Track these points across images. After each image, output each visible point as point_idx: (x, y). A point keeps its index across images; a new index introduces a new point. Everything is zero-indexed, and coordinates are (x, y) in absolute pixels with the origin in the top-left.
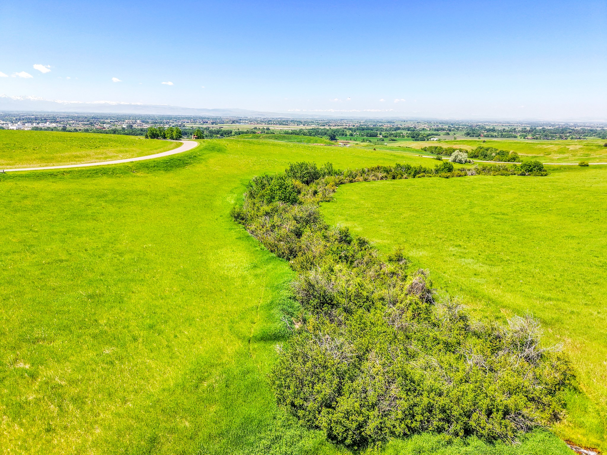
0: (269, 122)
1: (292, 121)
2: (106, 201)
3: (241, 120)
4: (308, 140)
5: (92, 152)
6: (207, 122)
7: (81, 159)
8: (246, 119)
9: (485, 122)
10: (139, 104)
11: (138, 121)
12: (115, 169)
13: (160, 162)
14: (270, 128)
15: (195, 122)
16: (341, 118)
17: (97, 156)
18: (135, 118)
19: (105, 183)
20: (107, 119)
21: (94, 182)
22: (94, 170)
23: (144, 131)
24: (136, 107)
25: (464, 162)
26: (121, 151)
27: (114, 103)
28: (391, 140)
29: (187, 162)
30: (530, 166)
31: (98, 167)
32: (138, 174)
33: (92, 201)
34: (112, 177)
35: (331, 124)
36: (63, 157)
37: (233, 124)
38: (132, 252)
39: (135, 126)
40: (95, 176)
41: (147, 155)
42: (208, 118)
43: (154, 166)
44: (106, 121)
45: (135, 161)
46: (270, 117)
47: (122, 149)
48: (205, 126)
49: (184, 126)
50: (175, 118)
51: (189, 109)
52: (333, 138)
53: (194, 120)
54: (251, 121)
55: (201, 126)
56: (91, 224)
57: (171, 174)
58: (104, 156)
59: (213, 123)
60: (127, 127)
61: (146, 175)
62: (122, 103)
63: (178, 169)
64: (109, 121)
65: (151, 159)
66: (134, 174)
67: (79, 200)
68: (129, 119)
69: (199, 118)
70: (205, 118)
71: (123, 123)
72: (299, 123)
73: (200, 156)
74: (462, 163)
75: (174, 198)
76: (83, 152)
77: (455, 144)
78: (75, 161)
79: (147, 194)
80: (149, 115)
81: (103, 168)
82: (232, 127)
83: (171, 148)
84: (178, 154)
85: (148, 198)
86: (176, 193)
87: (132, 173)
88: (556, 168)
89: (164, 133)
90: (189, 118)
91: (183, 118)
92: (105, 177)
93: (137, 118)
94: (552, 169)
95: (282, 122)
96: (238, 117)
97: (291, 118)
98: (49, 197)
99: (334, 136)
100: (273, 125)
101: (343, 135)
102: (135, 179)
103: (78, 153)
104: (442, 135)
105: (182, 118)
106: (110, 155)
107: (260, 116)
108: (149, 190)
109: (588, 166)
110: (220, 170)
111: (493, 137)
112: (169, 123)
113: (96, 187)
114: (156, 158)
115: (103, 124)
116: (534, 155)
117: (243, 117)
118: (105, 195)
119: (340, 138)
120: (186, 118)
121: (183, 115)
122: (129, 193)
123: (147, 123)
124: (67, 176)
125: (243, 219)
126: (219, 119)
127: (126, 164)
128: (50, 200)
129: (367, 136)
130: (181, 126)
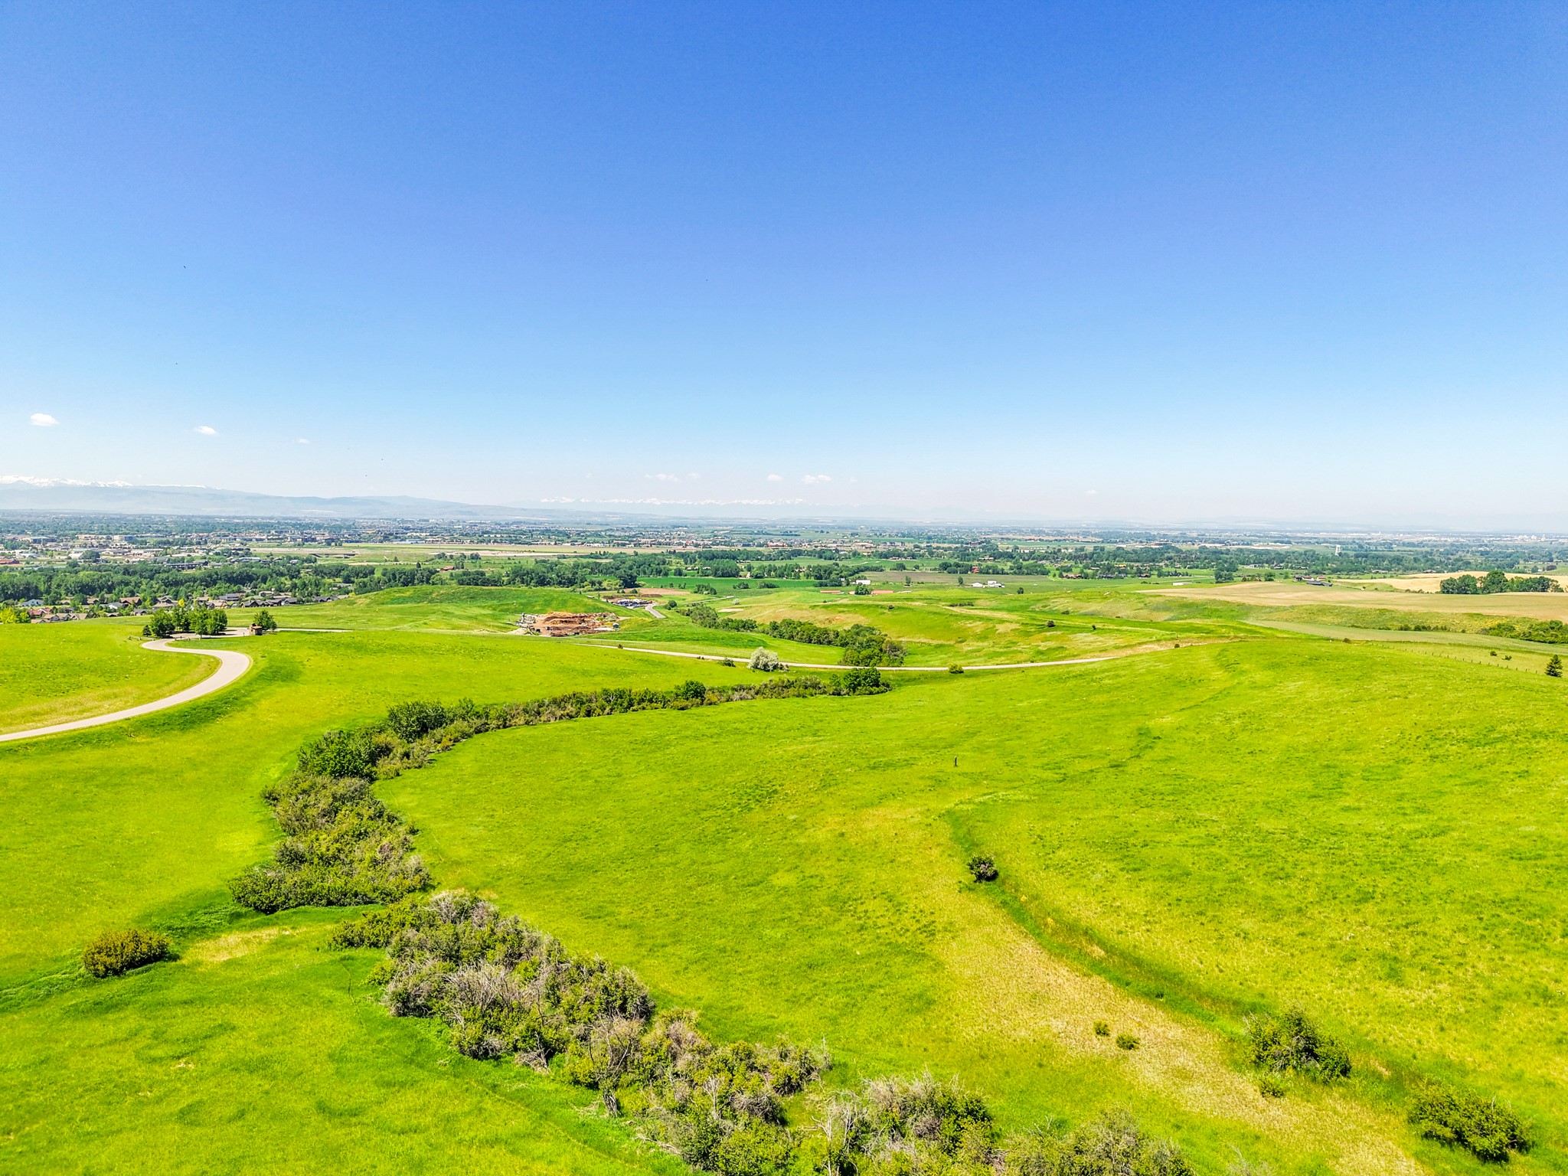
0: (483, 536)
1: (543, 533)
2: (97, 786)
3: (408, 529)
4: (545, 601)
5: (58, 702)
6: (314, 540)
7: (43, 717)
8: (423, 525)
9: (1009, 532)
10: (119, 484)
11: (116, 538)
12: (101, 734)
13: (173, 715)
14: (481, 554)
15: (280, 540)
16: (675, 522)
17: (66, 711)
18: (108, 527)
19: (90, 757)
20: (23, 532)
21: (73, 757)
22: (71, 738)
23: (134, 573)
24: (111, 492)
25: (771, 668)
26: (106, 697)
27: (44, 482)
28: (764, 587)
29: (219, 711)
30: (858, 677)
31: (75, 733)
32: (138, 740)
33: (79, 786)
34: (98, 748)
35: (643, 541)
36: (14, 717)
37: (386, 544)
38: (141, 838)
39: (106, 554)
40: (74, 747)
41: (152, 699)
42: (318, 527)
43: (164, 724)
44: (21, 538)
45: (133, 718)
46: (487, 519)
47: (108, 691)
48: (306, 552)
49: (248, 553)
50: (224, 526)
51: (267, 497)
52: (630, 583)
53: (277, 531)
54: (435, 533)
55: (295, 551)
56: (86, 814)
57: (190, 735)
58: (79, 708)
59: (329, 542)
60: (84, 557)
61: (149, 740)
62: (70, 482)
63: (203, 725)
64: (30, 539)
65: (158, 711)
66: (132, 740)
67: (61, 786)
68: (90, 531)
69: (294, 526)
70: (308, 526)
71: (73, 547)
72: (561, 536)
73: (244, 696)
74: (769, 671)
75: (190, 775)
76: (42, 705)
77: (840, 612)
78: (34, 721)
79: (151, 771)
80: (150, 516)
81: (84, 734)
82: (378, 552)
83: (196, 677)
84: (205, 696)
85: (154, 777)
86: (195, 765)
87: (128, 739)
88: (914, 676)
89: (186, 621)
90: (264, 527)
91: (249, 527)
92: (87, 748)
93: (112, 529)
94: (907, 678)
95: (517, 536)
96: (403, 521)
97: (545, 520)
98: (22, 784)
99: (633, 578)
100: (491, 546)
101: (659, 572)
102: (133, 749)
103: (36, 708)
104: (888, 570)
105: (244, 525)
106: (90, 705)
107: (464, 517)
108: (154, 766)
109: (962, 672)
110: (275, 720)
111: (998, 573)
112: (206, 542)
113: (77, 765)
114: (168, 709)
115: (13, 549)
116: (940, 642)
117: (416, 518)
118: (93, 777)
119: (648, 581)
120: (258, 525)
121: (250, 514)
122: (125, 772)
123: (143, 544)
124: (32, 750)
125: (274, 799)
126: (349, 528)
127: (119, 724)
128: (25, 789)
129: (715, 575)
130: (238, 554)
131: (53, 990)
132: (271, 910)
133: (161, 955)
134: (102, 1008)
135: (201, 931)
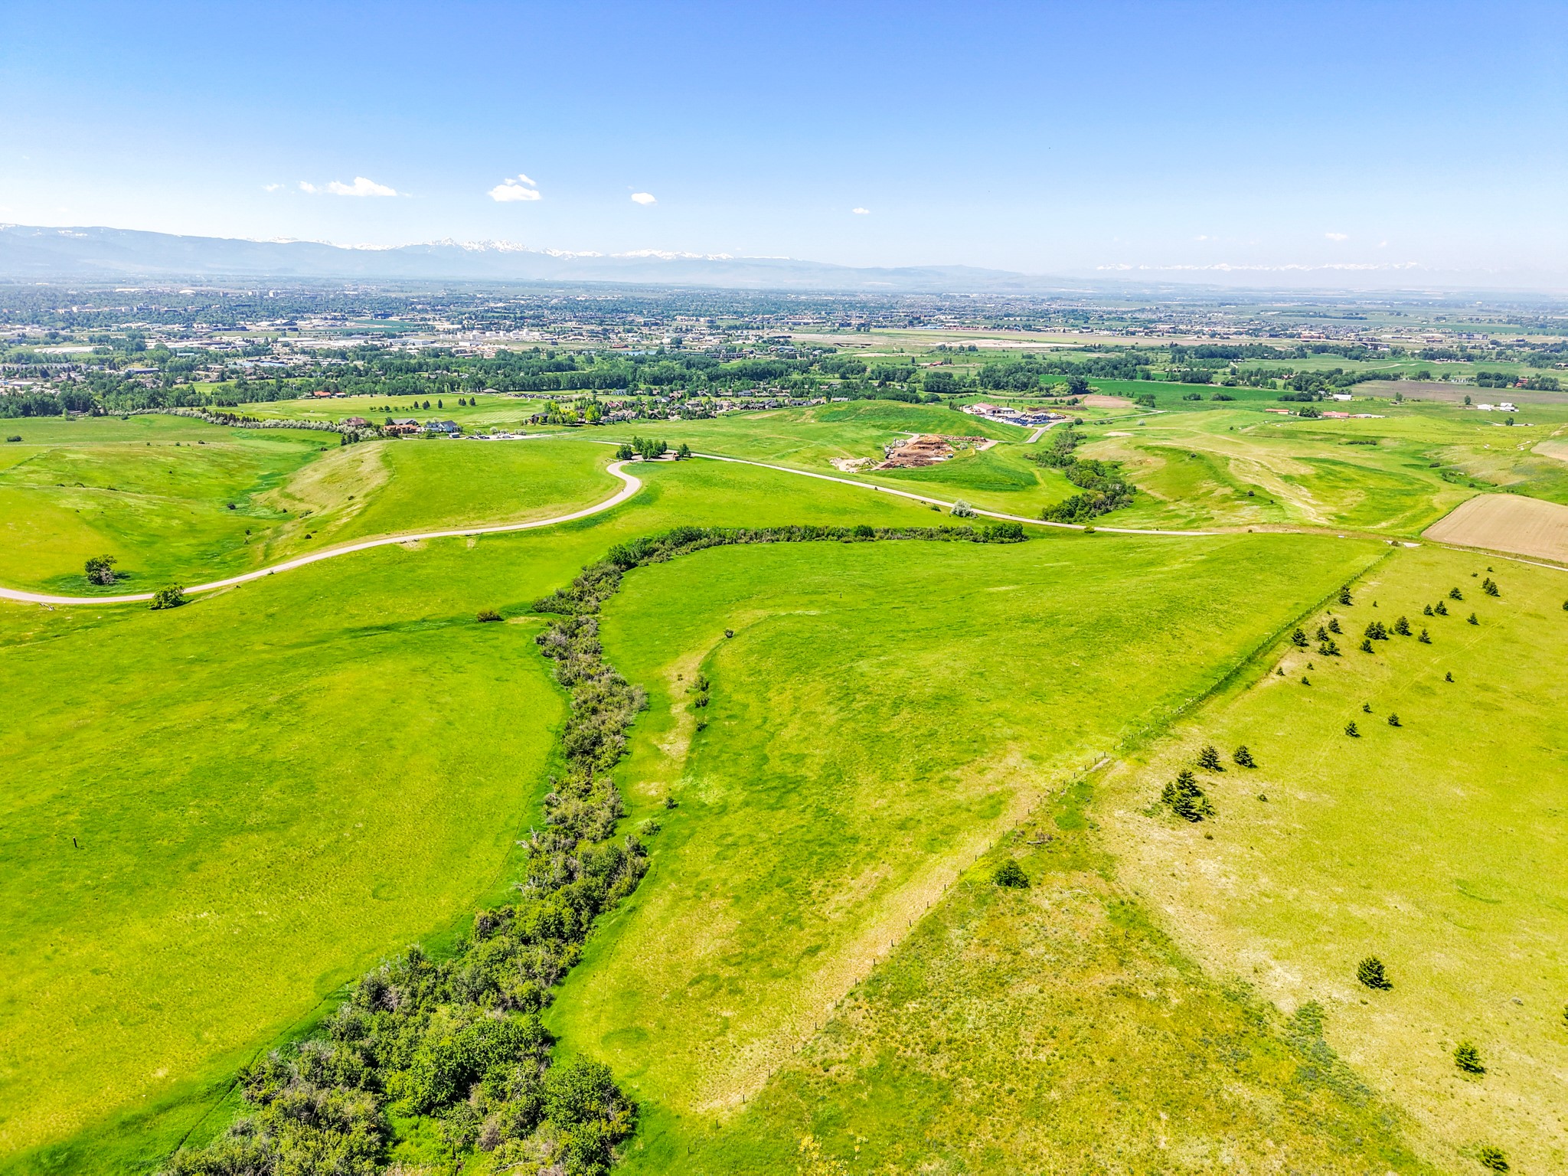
1: (1067, 314)
6: (849, 325)
10: (724, 256)
15: (822, 324)
18: (701, 306)
23: (695, 363)
24: (717, 265)
25: (965, 514)
27: (669, 255)
28: (1217, 399)
35: (1161, 327)
37: (909, 330)
39: (687, 340)
52: (1079, 389)
53: (827, 314)
55: (824, 340)
59: (860, 327)
62: (687, 255)
64: (643, 321)
68: (687, 311)
69: (844, 305)
71: (668, 331)
82: (895, 341)
91: (808, 306)
99: (1084, 384)
100: (1000, 332)
101: (1128, 375)
105: (806, 303)
112: (764, 326)
115: (629, 332)
119: (1103, 386)
120: (817, 303)
123: (716, 328)
129: (1184, 380)
130: (779, 342)
131: (468, 622)
132: (541, 611)
133: (499, 619)
134: (475, 629)
135: (515, 614)
